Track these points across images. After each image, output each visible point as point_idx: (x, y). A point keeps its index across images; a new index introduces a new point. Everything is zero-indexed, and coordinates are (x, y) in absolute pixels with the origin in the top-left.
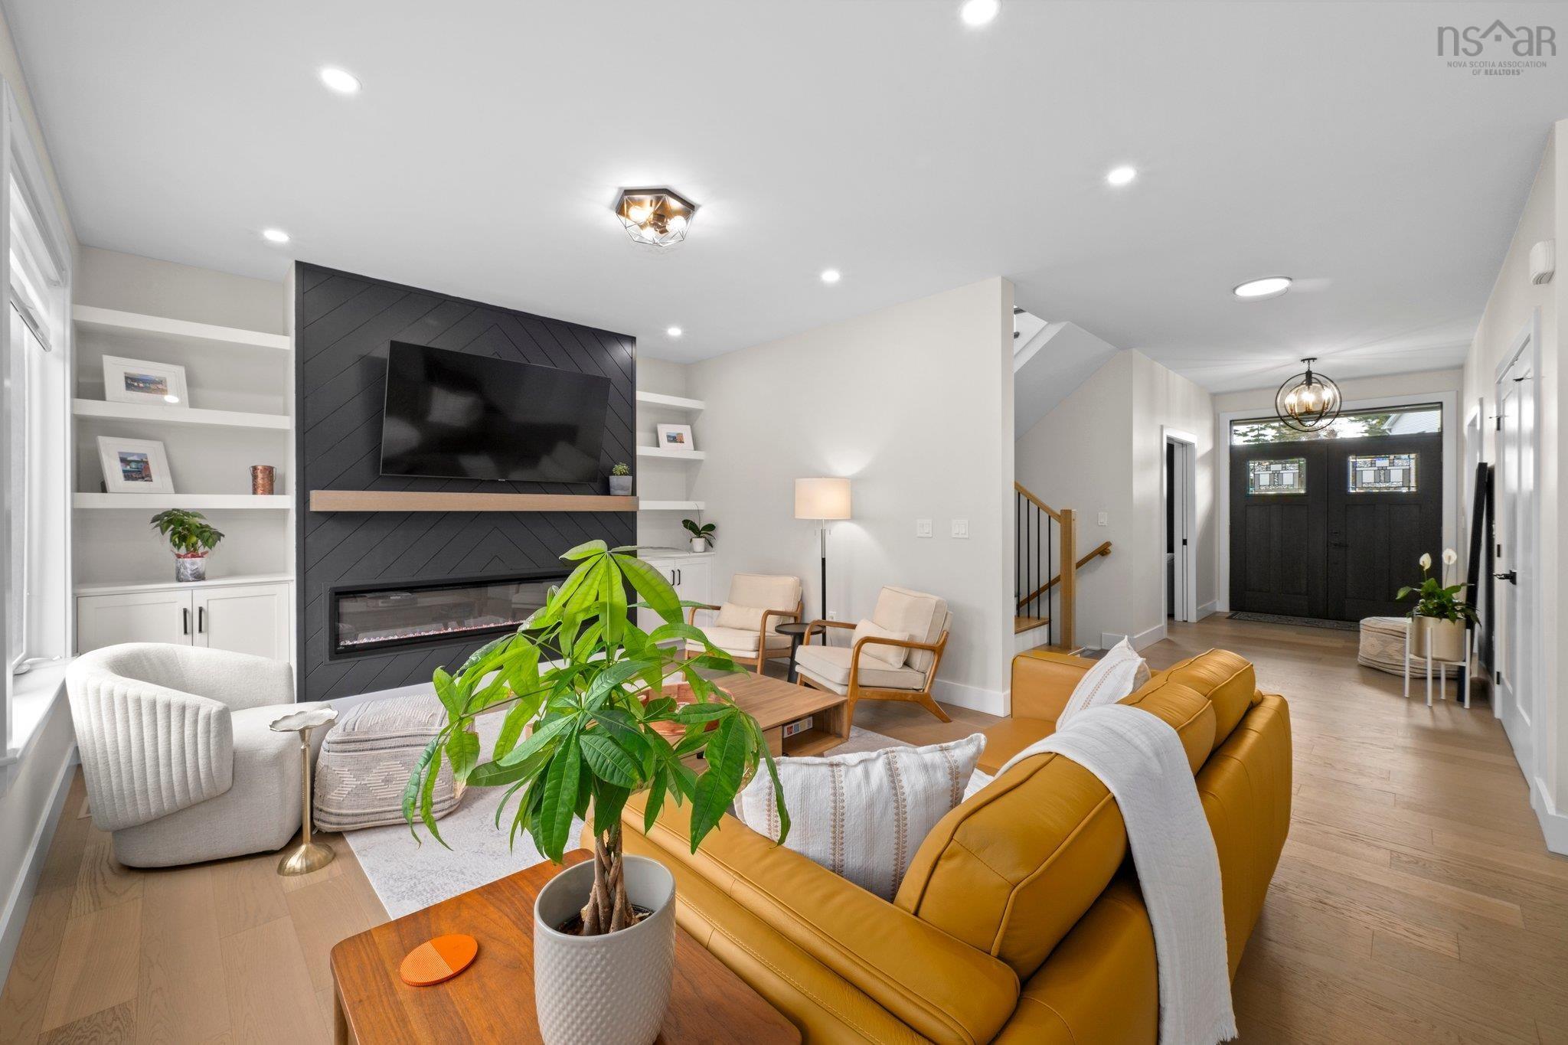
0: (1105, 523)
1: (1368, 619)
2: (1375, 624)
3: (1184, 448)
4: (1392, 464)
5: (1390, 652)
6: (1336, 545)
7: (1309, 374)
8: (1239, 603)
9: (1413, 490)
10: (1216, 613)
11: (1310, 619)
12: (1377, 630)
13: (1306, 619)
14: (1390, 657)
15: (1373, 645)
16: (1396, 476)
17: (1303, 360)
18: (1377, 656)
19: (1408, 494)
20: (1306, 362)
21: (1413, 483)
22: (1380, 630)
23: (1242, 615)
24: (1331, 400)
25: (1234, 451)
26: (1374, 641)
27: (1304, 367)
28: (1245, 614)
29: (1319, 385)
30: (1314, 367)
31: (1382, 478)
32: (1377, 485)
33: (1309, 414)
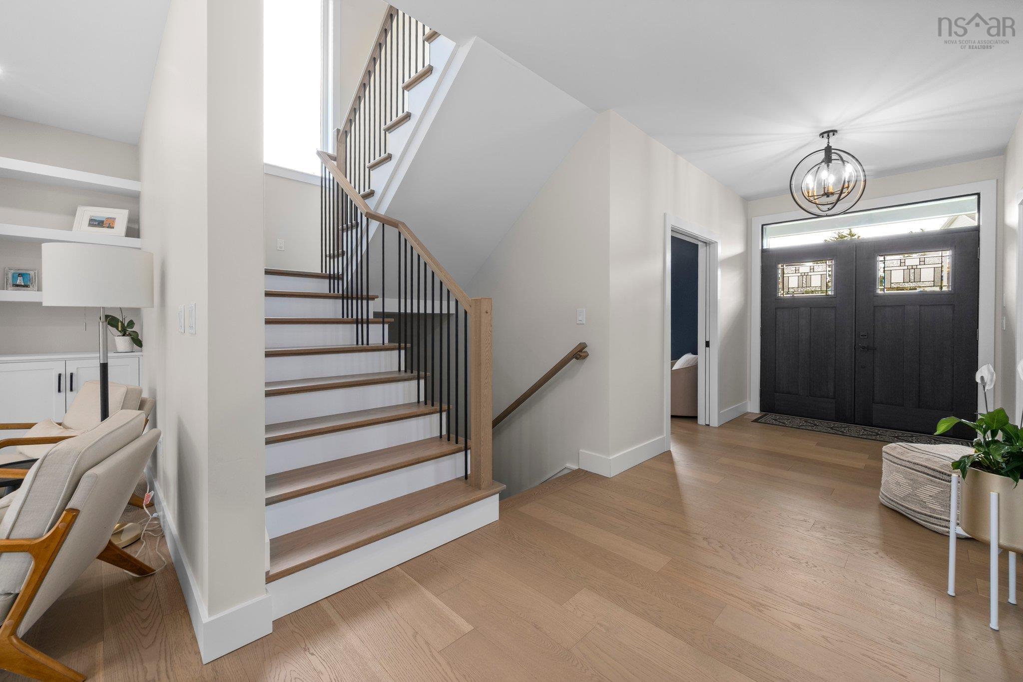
0: (584, 323)
1: (893, 445)
2: (902, 454)
3: (708, 247)
4: (923, 262)
5: (922, 497)
6: (864, 348)
7: (828, 150)
8: (768, 404)
9: (945, 289)
10: (747, 413)
11: (837, 424)
12: (904, 463)
13: (832, 424)
14: (922, 503)
15: (898, 484)
16: (927, 275)
17: (822, 135)
18: (904, 499)
19: (940, 294)
20: (826, 135)
21: (945, 282)
22: (908, 464)
23: (770, 417)
24: (853, 179)
25: (766, 254)
26: (900, 478)
27: (823, 144)
28: (773, 416)
29: (840, 162)
30: (834, 142)
31: (912, 278)
32: (907, 285)
33: (828, 196)
